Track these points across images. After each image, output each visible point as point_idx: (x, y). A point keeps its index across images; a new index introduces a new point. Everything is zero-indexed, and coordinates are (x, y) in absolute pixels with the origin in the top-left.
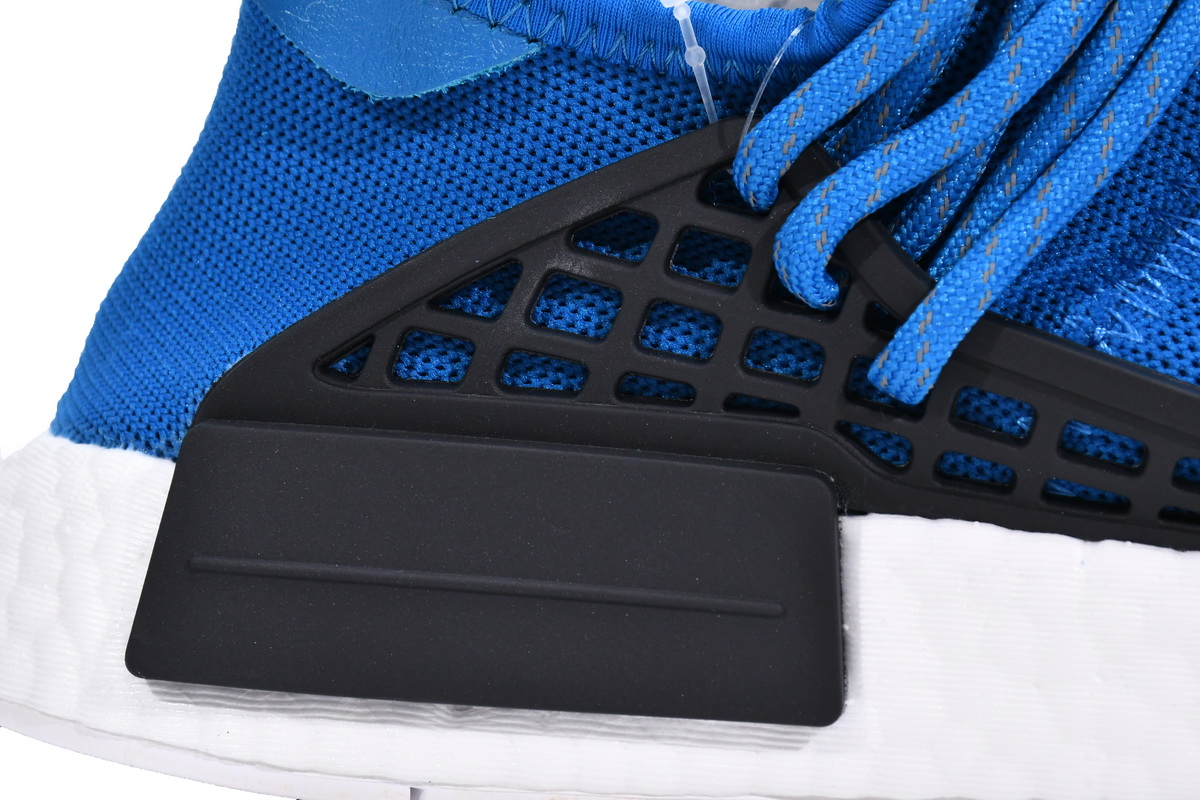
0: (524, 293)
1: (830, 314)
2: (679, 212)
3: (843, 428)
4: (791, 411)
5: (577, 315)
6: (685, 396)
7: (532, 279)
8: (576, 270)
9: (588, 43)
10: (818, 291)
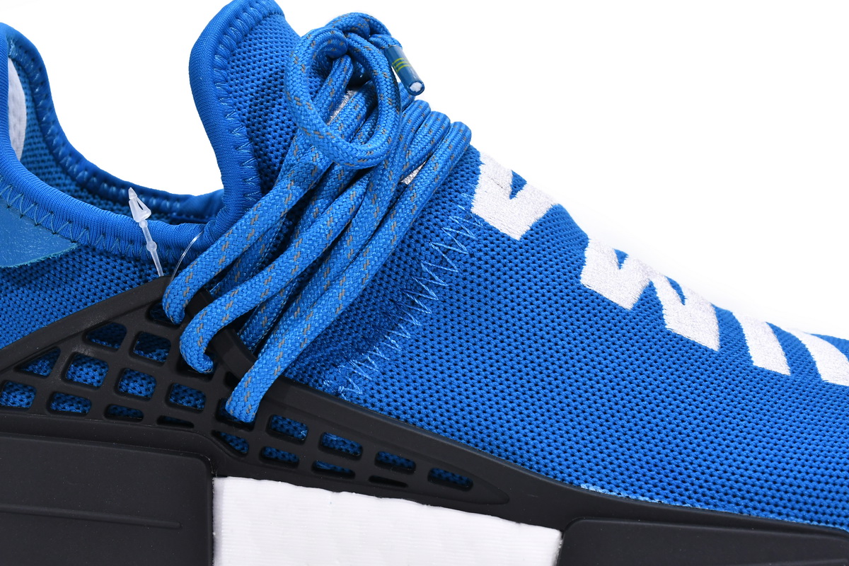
0: (61, 365)
1: (208, 377)
2: (137, 324)
3: (216, 434)
4: (190, 425)
5: (89, 374)
6: (138, 417)
7: (65, 357)
8: (86, 353)
9: (101, 243)
10: (202, 364)
